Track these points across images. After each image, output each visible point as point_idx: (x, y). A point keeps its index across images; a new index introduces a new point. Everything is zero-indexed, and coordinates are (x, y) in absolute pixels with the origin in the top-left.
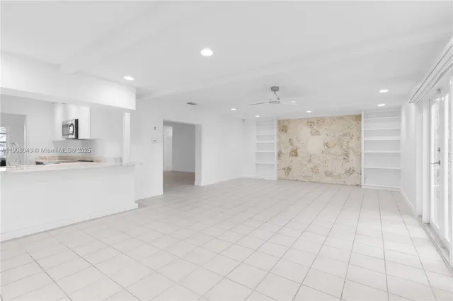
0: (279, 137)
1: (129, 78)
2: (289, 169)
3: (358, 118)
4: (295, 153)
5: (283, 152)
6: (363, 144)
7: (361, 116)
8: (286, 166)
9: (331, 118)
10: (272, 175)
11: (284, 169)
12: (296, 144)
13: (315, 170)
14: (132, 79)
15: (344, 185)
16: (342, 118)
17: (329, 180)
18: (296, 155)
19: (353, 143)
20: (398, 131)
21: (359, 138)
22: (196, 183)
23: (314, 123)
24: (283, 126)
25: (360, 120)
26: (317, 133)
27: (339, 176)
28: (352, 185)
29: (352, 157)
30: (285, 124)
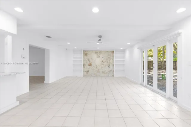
0: (84, 58)
1: (19, 10)
2: (88, 71)
3: (113, 52)
4: (90, 65)
5: (85, 64)
6: (114, 61)
7: (114, 51)
8: (86, 70)
9: (104, 51)
10: (81, 74)
11: (86, 72)
12: (91, 61)
13: (98, 71)
14: (22, 11)
15: (108, 76)
16: (107, 52)
17: (103, 75)
18: (91, 65)
19: (111, 61)
20: (124, 57)
21: (113, 59)
22: (45, 82)
23: (98, 53)
24: (85, 53)
25: (113, 53)
26: (99, 57)
27: (107, 73)
28: (111, 76)
29: (111, 66)
30: (86, 52)
